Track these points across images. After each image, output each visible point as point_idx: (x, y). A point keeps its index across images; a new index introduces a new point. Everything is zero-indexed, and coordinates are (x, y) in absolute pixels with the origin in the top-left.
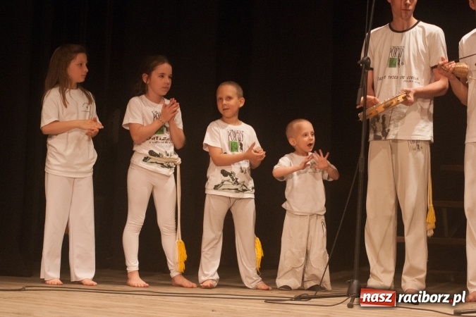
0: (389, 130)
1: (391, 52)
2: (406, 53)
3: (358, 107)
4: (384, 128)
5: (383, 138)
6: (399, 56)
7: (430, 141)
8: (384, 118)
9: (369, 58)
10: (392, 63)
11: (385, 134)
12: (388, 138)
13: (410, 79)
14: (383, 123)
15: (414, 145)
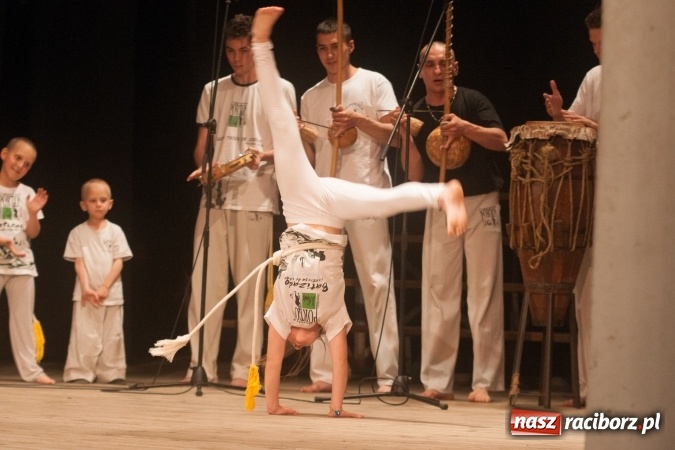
0: (225, 199)
1: (232, 108)
2: (248, 112)
5: (217, 207)
6: (242, 113)
7: (271, 213)
9: (214, 121)
10: (232, 122)
12: (223, 208)
13: (252, 140)
14: (219, 190)
15: (253, 215)
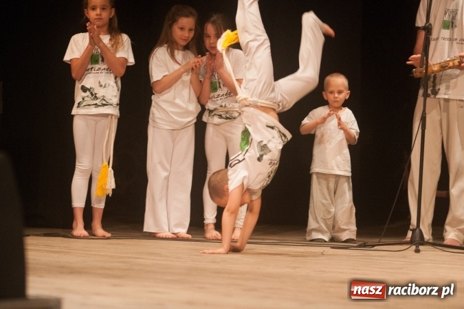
3: (408, 62)
4: (434, 86)
5: (432, 96)
8: (435, 77)
11: (435, 93)
